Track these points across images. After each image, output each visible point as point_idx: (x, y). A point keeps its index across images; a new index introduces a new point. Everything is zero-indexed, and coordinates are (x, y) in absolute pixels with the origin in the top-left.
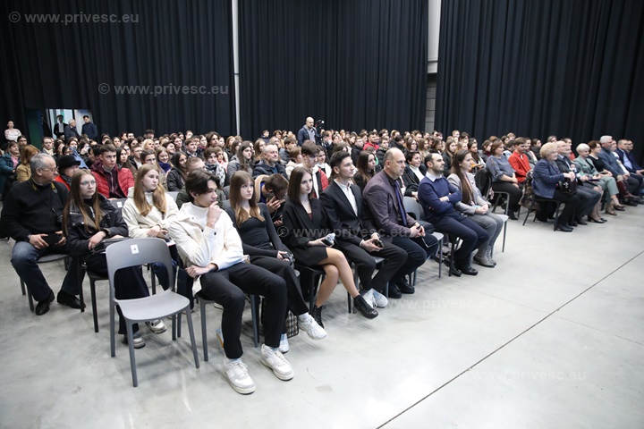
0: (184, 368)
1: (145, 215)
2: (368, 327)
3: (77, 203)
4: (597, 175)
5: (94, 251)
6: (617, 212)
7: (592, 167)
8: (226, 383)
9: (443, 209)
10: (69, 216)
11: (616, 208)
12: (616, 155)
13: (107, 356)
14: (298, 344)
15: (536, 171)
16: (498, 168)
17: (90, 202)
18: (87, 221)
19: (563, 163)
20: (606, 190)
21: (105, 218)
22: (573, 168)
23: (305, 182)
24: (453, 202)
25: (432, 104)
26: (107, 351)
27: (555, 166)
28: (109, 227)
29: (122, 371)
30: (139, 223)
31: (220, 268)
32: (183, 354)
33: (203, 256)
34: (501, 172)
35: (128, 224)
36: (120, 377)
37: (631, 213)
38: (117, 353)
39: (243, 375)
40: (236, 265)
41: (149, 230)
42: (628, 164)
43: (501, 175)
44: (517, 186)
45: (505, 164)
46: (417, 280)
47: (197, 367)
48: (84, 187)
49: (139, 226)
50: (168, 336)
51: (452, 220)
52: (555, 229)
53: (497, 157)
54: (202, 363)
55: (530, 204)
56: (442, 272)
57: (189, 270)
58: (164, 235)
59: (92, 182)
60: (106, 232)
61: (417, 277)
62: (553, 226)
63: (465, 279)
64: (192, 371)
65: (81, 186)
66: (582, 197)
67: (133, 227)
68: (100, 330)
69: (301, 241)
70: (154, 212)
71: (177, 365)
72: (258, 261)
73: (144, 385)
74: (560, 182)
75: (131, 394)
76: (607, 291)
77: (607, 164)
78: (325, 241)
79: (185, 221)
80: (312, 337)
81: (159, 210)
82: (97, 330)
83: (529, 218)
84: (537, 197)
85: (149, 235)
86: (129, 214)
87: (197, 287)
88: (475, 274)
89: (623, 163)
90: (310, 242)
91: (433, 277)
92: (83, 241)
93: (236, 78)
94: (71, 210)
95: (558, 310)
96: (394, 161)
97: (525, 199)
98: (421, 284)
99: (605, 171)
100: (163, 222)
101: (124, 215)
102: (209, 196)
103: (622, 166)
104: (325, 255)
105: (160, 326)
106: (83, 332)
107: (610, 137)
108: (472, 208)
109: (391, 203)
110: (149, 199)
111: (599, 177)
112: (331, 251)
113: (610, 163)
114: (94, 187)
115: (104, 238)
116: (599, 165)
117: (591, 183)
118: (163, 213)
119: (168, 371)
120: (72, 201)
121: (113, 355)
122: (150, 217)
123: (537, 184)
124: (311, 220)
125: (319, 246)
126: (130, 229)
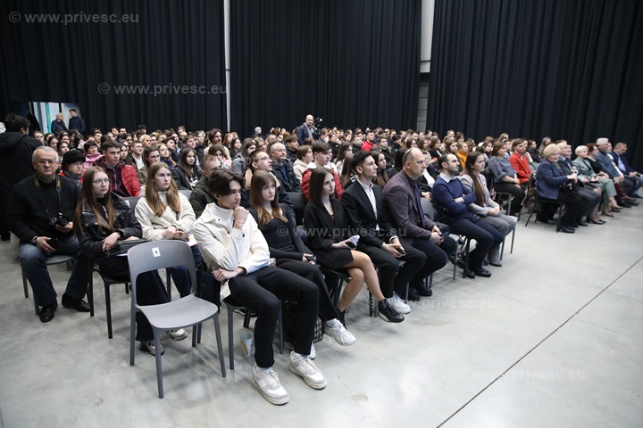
0: (210, 378)
1: (159, 216)
2: (392, 332)
3: (90, 202)
4: (595, 177)
5: (109, 253)
6: (614, 214)
7: (590, 169)
8: (256, 392)
9: (459, 210)
10: (82, 216)
11: (614, 210)
12: (611, 157)
13: (126, 364)
14: (324, 350)
15: (539, 173)
16: (500, 169)
17: (103, 201)
18: (100, 221)
19: (565, 164)
20: (604, 192)
21: (119, 218)
22: (574, 169)
23: (328, 182)
24: (467, 203)
25: (424, 104)
26: (125, 358)
27: (558, 167)
28: (123, 228)
29: (144, 381)
30: (153, 223)
31: (248, 271)
32: (206, 362)
33: (232, 259)
34: (504, 173)
35: (142, 225)
36: (144, 388)
37: (627, 215)
38: (136, 361)
39: (276, 385)
40: (263, 268)
41: (164, 231)
42: (622, 166)
43: (504, 176)
44: (519, 187)
45: (507, 164)
46: (433, 282)
47: (224, 375)
48: (97, 186)
49: (152, 227)
50: (188, 343)
51: (467, 222)
52: (558, 231)
53: (499, 158)
54: (228, 371)
55: (532, 205)
56: (457, 274)
57: (216, 273)
58: (180, 237)
59: (105, 180)
60: (121, 233)
61: (433, 279)
62: (555, 227)
63: (479, 281)
64: (217, 381)
65: (94, 184)
66: (584, 199)
67: (147, 228)
68: (114, 336)
69: (325, 243)
70: (168, 212)
71: (202, 374)
72: (284, 264)
73: (170, 396)
74: (564, 184)
75: (157, 407)
76: (621, 293)
77: (603, 165)
78: (349, 244)
79: (210, 222)
80: (341, 343)
81: (173, 210)
82: (110, 337)
83: (531, 219)
84: (540, 198)
85: (165, 237)
86: (143, 215)
87: (225, 291)
88: (489, 276)
89: (617, 165)
90: (334, 245)
91: (447, 279)
92: (97, 243)
93: (227, 74)
94: (84, 210)
95: (577, 313)
96: (415, 162)
97: (527, 200)
98: (437, 286)
99: (602, 173)
100: (178, 222)
101: (137, 215)
102: (232, 197)
103: (616, 168)
104: (351, 258)
105: (181, 332)
106: (96, 338)
107: (607, 140)
108: (485, 210)
109: (411, 204)
110: (163, 199)
111: (597, 179)
112: (356, 254)
113: (607, 165)
114: (107, 184)
115: (118, 239)
116: (596, 167)
117: (591, 185)
118: (177, 213)
119: (194, 380)
120: (84, 200)
121: (132, 363)
122: (165, 218)
123: (540, 185)
124: (333, 222)
125: (343, 248)
126: (144, 230)
